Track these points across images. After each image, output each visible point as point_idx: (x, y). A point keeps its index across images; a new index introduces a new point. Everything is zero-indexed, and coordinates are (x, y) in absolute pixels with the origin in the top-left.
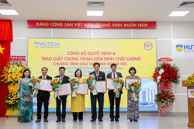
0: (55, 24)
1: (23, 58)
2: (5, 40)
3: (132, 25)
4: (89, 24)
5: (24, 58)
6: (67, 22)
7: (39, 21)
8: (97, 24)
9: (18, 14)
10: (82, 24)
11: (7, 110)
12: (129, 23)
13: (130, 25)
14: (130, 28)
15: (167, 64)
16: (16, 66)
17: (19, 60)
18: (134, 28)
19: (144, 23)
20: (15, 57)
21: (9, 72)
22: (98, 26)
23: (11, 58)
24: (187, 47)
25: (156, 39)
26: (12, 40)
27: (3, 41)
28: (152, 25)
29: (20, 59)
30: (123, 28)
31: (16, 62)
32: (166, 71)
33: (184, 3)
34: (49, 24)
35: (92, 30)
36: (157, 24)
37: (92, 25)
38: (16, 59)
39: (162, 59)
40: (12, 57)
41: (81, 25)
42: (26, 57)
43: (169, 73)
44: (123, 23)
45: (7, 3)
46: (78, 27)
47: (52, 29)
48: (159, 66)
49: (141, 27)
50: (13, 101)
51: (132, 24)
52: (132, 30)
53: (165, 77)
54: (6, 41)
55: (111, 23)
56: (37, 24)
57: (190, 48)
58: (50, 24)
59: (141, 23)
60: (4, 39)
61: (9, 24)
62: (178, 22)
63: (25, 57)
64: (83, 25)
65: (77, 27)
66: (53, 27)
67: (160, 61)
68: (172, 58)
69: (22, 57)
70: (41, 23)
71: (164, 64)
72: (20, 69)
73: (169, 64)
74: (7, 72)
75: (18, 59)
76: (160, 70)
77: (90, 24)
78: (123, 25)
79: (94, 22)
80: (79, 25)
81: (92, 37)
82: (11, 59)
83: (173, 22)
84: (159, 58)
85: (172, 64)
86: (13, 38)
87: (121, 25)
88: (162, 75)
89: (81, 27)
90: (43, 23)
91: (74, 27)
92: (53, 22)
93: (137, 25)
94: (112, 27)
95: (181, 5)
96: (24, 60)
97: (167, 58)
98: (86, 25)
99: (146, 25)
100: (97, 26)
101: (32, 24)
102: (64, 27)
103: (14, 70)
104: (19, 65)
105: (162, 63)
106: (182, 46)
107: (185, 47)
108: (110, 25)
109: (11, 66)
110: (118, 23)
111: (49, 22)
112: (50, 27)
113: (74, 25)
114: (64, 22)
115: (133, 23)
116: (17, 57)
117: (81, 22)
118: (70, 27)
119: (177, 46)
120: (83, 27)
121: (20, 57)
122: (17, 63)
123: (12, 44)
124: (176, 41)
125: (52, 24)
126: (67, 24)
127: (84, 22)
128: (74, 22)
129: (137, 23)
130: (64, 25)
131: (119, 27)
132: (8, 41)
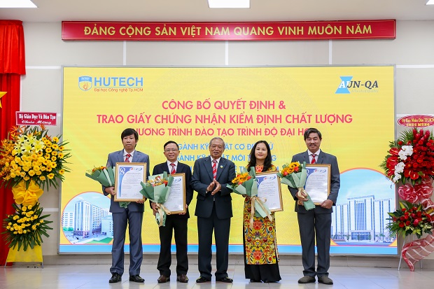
0: (130, 31)
1: (51, 119)
2: (6, 71)
3: (329, 30)
4: (217, 28)
6: (160, 25)
7: (91, 24)
8: (238, 30)
9: (35, 7)
10: (199, 28)
11: (11, 249)
12: (321, 24)
13: (325, 30)
14: (325, 37)
15: (422, 132)
16: (31, 138)
17: (39, 122)
18: (335, 37)
19: (364, 23)
20: (30, 114)
21: (14, 152)
22: (242, 33)
23: (21, 117)
25: (394, 65)
26: (23, 73)
28: (383, 29)
29: (43, 120)
30: (306, 37)
31: (33, 127)
32: (418, 151)
35: (227, 44)
36: (398, 26)
37: (225, 33)
38: (33, 120)
39: (409, 117)
40: (23, 114)
41: (196, 32)
42: (59, 115)
43: (426, 155)
44: (306, 24)
46: (191, 36)
47: (125, 43)
48: (401, 137)
49: (354, 35)
50: (24, 226)
51: (329, 27)
52: (331, 43)
53: (415, 166)
54: (8, 75)
55: (276, 25)
56: (87, 31)
58: (117, 30)
59: (353, 23)
60: (3, 69)
61: (15, 30)
63: (55, 115)
64: (203, 31)
65: (187, 38)
66: (126, 38)
67: (405, 124)
69: (48, 114)
70: (95, 28)
71: (415, 132)
72: (41, 145)
73: (428, 133)
74: (10, 154)
75: (38, 119)
76: (403, 147)
77: (220, 30)
78: (306, 31)
79: (231, 25)
80: (191, 31)
81: (227, 64)
82: (20, 121)
84: (400, 116)
86: (27, 67)
87: (302, 30)
88: (406, 162)
89: (196, 36)
90: (101, 28)
91: (179, 38)
92: (126, 24)
93: (344, 30)
94: (277, 37)
96: (54, 122)
97: (422, 117)
98: (211, 33)
99: (368, 30)
100: (240, 34)
101: (75, 29)
102: (153, 38)
103: (26, 147)
104: (40, 137)
105: (409, 128)
108: (273, 30)
109: (21, 139)
110: (293, 24)
111: (117, 25)
112: (117, 38)
113: (179, 31)
114: (153, 25)
115: (334, 23)
116: (36, 114)
117: (197, 24)
118: (168, 36)
120: (202, 38)
121: (43, 114)
122: (34, 131)
123: (24, 83)
125: (124, 31)
126: (161, 30)
127: (204, 25)
128: (178, 25)
129: (343, 24)
130: (153, 31)
131: (296, 36)
132: (13, 74)
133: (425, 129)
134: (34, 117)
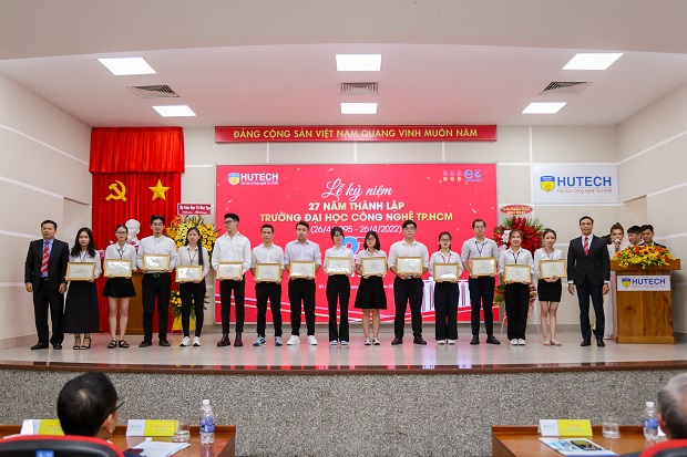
0: (273, 134)
1: (206, 209)
2: (169, 170)
3: (442, 133)
4: (347, 131)
5: (208, 208)
6: (299, 128)
7: (239, 129)
8: (365, 132)
9: (194, 114)
10: (331, 131)
12: (435, 127)
13: (438, 133)
14: (438, 139)
15: (520, 219)
17: (197, 212)
18: (447, 139)
19: (471, 127)
20: (189, 205)
22: (368, 135)
23: (181, 208)
24: (564, 181)
26: (183, 171)
27: (165, 173)
28: (486, 132)
29: (200, 210)
30: (422, 139)
31: (191, 216)
33: (553, 85)
34: (262, 133)
35: (355, 144)
36: (499, 130)
37: (354, 135)
38: (191, 210)
39: (509, 207)
40: (184, 205)
41: (329, 135)
42: (212, 206)
44: (423, 128)
45: (171, 91)
46: (324, 138)
47: (268, 144)
48: (505, 223)
49: (463, 137)
51: (442, 130)
52: (443, 143)
54: (171, 173)
55: (397, 128)
56: (236, 134)
57: (571, 183)
59: (462, 127)
60: (166, 167)
61: (176, 135)
62: (543, 126)
63: (209, 206)
64: (335, 133)
65: (322, 140)
66: (270, 140)
67: (506, 212)
68: (532, 205)
69: (204, 206)
70: (243, 132)
71: (514, 219)
73: (525, 220)
75: (196, 210)
76: (505, 232)
77: (350, 132)
78: (423, 133)
79: (359, 128)
80: (325, 134)
81: (356, 161)
82: (181, 211)
83: (533, 127)
85: (531, 218)
86: (186, 166)
87: (419, 133)
89: (329, 138)
90: (248, 132)
91: (315, 139)
92: (269, 128)
93: (454, 133)
94: (398, 139)
95: (548, 88)
96: (209, 212)
97: (520, 206)
98: (342, 135)
99: (474, 133)
100: (366, 135)
101: (226, 133)
102: (292, 139)
105: (509, 216)
106: (553, 179)
107: (559, 181)
108: (395, 132)
109: (182, 227)
110: (411, 128)
111: (262, 129)
112: (262, 140)
113: (314, 134)
114: (292, 129)
115: (446, 127)
116: (194, 205)
117: (330, 128)
118: (305, 138)
119: (542, 180)
120: (334, 139)
121: (199, 205)
122: (192, 220)
123: (185, 179)
124: (540, 169)
125: (267, 134)
126: (299, 133)
127: (335, 128)
128: (314, 128)
129: (454, 128)
130: (292, 134)
131: (415, 138)
132: (175, 172)
133: (522, 217)
134: (192, 208)
